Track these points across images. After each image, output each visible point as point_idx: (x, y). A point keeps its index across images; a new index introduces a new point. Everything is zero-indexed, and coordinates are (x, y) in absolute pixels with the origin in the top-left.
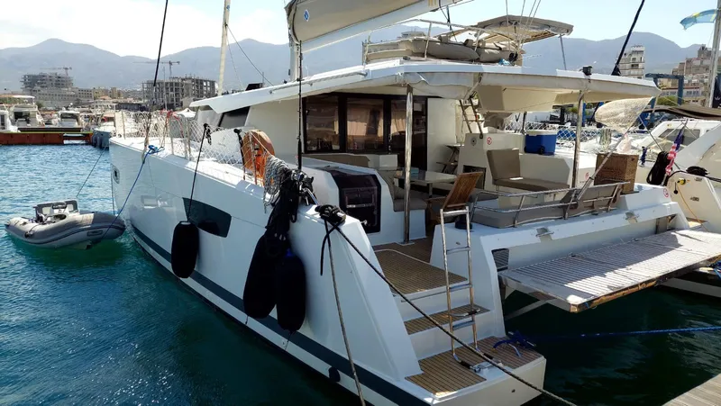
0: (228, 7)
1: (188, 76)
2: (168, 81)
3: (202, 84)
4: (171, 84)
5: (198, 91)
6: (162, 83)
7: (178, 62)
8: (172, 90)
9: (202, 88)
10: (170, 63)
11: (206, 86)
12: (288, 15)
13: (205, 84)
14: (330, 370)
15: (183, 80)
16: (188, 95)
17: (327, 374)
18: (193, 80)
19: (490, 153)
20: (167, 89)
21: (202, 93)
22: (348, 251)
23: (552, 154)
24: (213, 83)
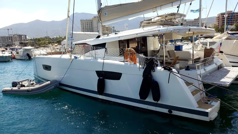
0: (69, 11)
1: (16, 34)
2: (8, 36)
3: (21, 36)
4: (9, 37)
5: (20, 39)
6: (5, 37)
7: (11, 29)
8: (10, 39)
9: (21, 38)
10: (8, 30)
11: (23, 37)
12: (99, 14)
13: (22, 36)
14: (169, 111)
15: (14, 35)
16: (16, 41)
17: (168, 112)
18: (18, 35)
19: (168, 51)
20: (8, 39)
21: (22, 40)
22: (176, 77)
23: (182, 50)
24: (26, 36)
